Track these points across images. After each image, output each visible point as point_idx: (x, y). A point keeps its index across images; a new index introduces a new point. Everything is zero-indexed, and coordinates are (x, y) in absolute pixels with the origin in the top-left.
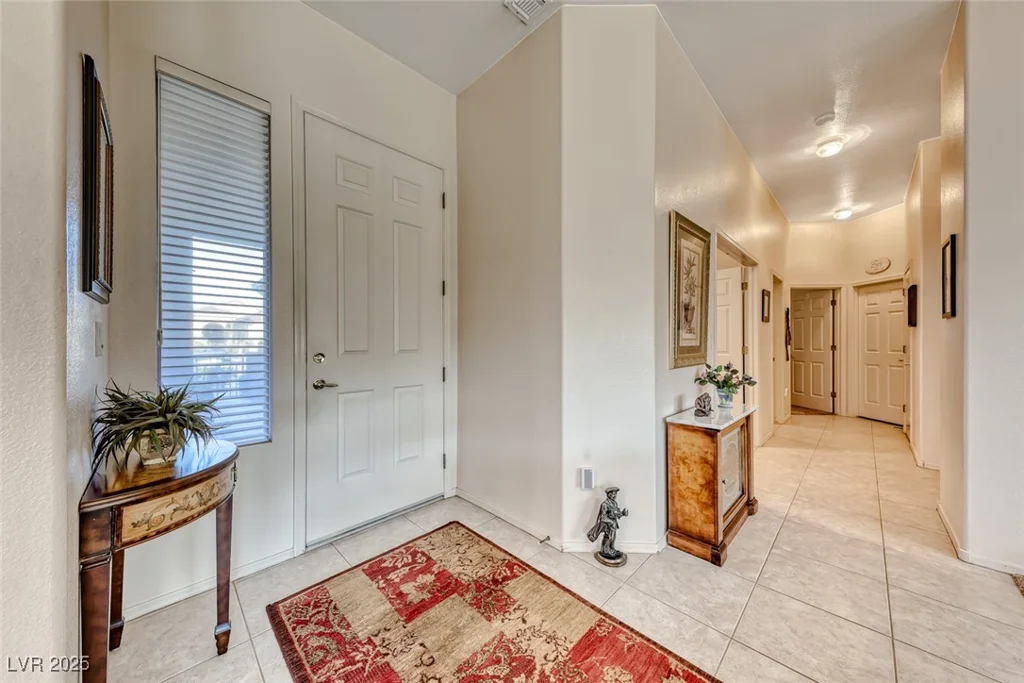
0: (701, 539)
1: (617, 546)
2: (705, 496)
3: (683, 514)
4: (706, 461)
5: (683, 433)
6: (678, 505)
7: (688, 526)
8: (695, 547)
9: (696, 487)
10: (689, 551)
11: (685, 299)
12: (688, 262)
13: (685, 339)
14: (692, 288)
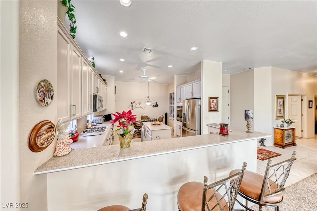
0: (280, 145)
1: (264, 144)
2: (281, 139)
3: (277, 142)
4: (281, 134)
5: (277, 130)
6: (276, 140)
7: (278, 143)
8: (279, 146)
9: (280, 138)
10: (278, 147)
11: (279, 108)
12: (280, 102)
13: (279, 115)
14: (280, 106)
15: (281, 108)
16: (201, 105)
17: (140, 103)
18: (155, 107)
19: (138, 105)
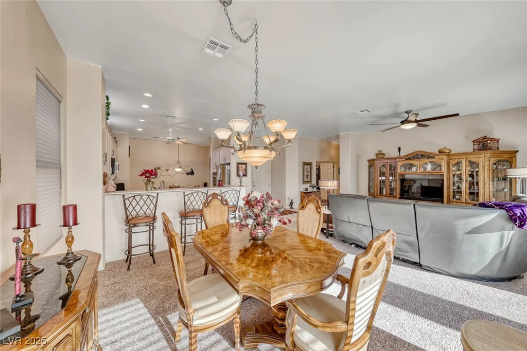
5: (303, 193)
11: (306, 174)
12: (307, 168)
13: (306, 180)
14: (307, 172)
15: (309, 174)
16: (230, 170)
17: (167, 170)
18: (190, 176)
19: (165, 173)
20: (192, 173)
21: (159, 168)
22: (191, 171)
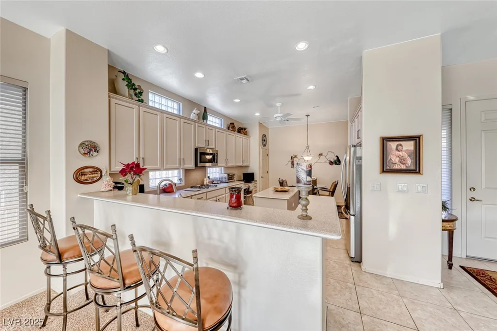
16: (361, 158)
20: (338, 162)
21: (296, 157)
22: (336, 158)
